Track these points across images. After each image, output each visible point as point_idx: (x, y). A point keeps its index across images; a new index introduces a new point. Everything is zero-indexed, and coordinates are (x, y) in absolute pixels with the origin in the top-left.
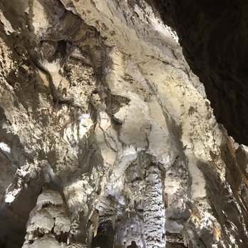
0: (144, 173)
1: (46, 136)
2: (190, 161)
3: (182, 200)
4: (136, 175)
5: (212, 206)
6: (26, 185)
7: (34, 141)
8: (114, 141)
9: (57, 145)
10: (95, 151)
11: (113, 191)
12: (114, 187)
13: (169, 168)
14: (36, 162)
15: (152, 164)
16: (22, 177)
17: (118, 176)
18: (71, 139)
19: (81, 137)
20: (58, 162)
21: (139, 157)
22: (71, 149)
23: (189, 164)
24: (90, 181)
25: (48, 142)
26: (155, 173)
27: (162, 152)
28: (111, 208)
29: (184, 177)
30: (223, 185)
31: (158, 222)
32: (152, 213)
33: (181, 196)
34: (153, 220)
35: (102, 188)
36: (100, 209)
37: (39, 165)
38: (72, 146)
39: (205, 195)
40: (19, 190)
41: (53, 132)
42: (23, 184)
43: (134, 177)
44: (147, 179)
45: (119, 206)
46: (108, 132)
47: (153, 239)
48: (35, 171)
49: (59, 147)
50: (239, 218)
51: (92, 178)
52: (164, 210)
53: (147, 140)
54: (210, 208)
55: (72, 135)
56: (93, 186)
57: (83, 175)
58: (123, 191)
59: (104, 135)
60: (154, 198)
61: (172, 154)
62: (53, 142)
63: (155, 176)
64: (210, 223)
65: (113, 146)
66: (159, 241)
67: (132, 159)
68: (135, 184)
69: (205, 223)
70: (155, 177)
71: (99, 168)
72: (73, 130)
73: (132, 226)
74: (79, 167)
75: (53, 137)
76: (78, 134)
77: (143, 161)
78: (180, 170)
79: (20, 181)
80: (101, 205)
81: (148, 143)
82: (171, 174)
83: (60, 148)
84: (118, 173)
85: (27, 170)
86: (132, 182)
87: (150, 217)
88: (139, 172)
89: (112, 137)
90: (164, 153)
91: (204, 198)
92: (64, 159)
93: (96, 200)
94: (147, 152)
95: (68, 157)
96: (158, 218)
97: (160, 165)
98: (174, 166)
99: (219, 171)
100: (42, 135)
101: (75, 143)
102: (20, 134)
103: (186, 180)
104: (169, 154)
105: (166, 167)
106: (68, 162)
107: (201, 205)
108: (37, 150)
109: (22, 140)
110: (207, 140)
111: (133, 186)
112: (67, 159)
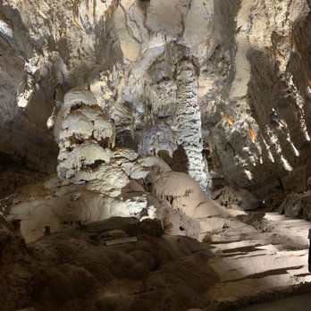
0: (173, 70)
1: (54, 13)
2: (239, 49)
3: (213, 102)
4: (163, 74)
5: (252, 106)
6: (37, 85)
7: (41, 21)
8: (138, 27)
9: (68, 30)
10: (113, 42)
11: (131, 97)
12: (133, 91)
13: (204, 63)
14: (46, 54)
15: (185, 59)
16: (31, 74)
17: (137, 77)
18: (85, 22)
19: (98, 19)
20: (71, 55)
21: (168, 50)
22: (85, 36)
23: (237, 54)
24: (109, 83)
25: (58, 25)
26: (189, 69)
27: (198, 41)
28: (129, 116)
29: (224, 72)
30: (281, 77)
31: (195, 125)
32: (188, 116)
33: (213, 98)
34: (189, 124)
35: (119, 92)
36: (116, 118)
37: (50, 59)
38: (87, 33)
39: (244, 94)
40: (31, 91)
41: (62, 8)
42: (34, 84)
43: (160, 77)
44: (178, 78)
45: (137, 114)
46: (130, 12)
47: (189, 144)
48: (46, 66)
49: (71, 33)
50: (296, 113)
51: (111, 79)
52: (200, 113)
53: (182, 23)
54: (249, 108)
55: (87, 16)
56: (112, 89)
57: (101, 74)
58: (142, 96)
59: (126, 17)
60: (188, 100)
61: (212, 44)
62: (63, 25)
63: (190, 73)
64: (246, 125)
65: (137, 35)
66: (195, 146)
67: (157, 53)
68: (162, 85)
69: (238, 126)
70: (188, 75)
71: (119, 65)
72: (87, 6)
73: (158, 133)
74: (97, 63)
75: (63, 16)
76: (94, 15)
77: (174, 55)
78: (220, 65)
79: (30, 80)
80: (118, 113)
81: (184, 28)
82: (206, 71)
83: (73, 35)
84: (139, 73)
85: (36, 65)
86: (158, 83)
87: (185, 121)
88: (168, 69)
89: (135, 21)
90: (202, 42)
91: (244, 97)
92: (78, 51)
93: (113, 107)
94: (180, 42)
95: (83, 49)
96: (194, 121)
97: (194, 60)
98: (211, 59)
99: (280, 59)
100: (50, 12)
101: (91, 29)
102: (21, 8)
103: (226, 77)
104: (208, 43)
105: (201, 61)
106: (83, 56)
107: (238, 106)
108: (45, 36)
109: (24, 19)
110: (276, 15)
111: (159, 89)
112: (81, 51)
